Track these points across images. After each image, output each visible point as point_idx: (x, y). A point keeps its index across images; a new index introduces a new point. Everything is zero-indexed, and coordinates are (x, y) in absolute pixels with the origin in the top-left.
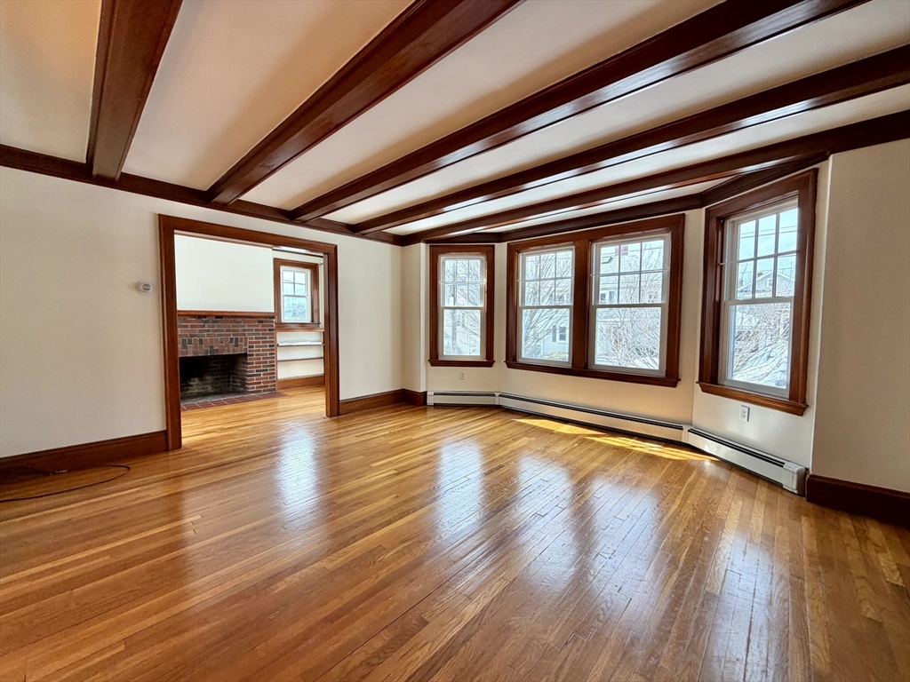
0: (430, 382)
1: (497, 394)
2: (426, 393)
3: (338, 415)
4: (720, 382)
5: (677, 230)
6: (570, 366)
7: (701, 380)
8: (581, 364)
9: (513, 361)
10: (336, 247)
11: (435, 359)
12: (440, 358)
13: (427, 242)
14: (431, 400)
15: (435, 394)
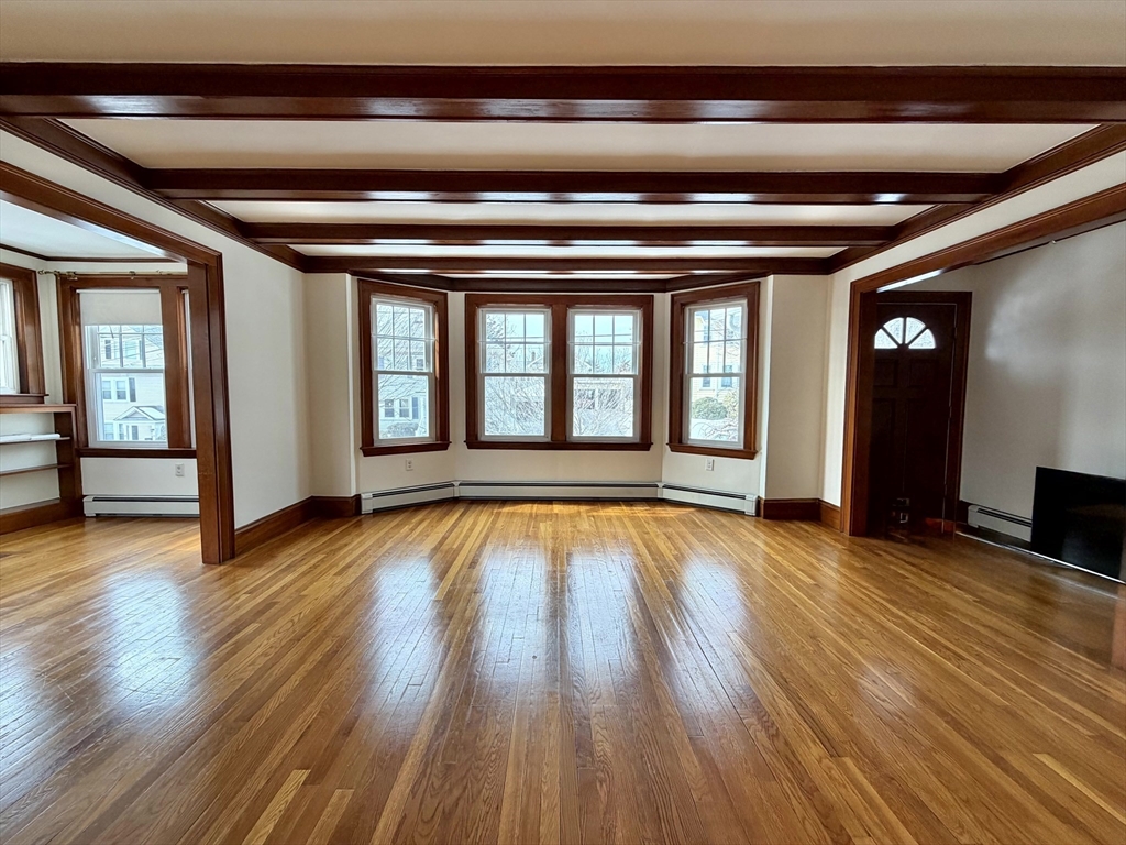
0: (362, 479)
1: (456, 484)
2: (358, 498)
3: (233, 556)
4: (684, 441)
5: (647, 307)
6: (548, 440)
7: (670, 444)
8: (559, 438)
9: (474, 441)
10: (220, 256)
11: (370, 446)
12: (377, 444)
13: (353, 274)
14: (367, 507)
15: (374, 496)
